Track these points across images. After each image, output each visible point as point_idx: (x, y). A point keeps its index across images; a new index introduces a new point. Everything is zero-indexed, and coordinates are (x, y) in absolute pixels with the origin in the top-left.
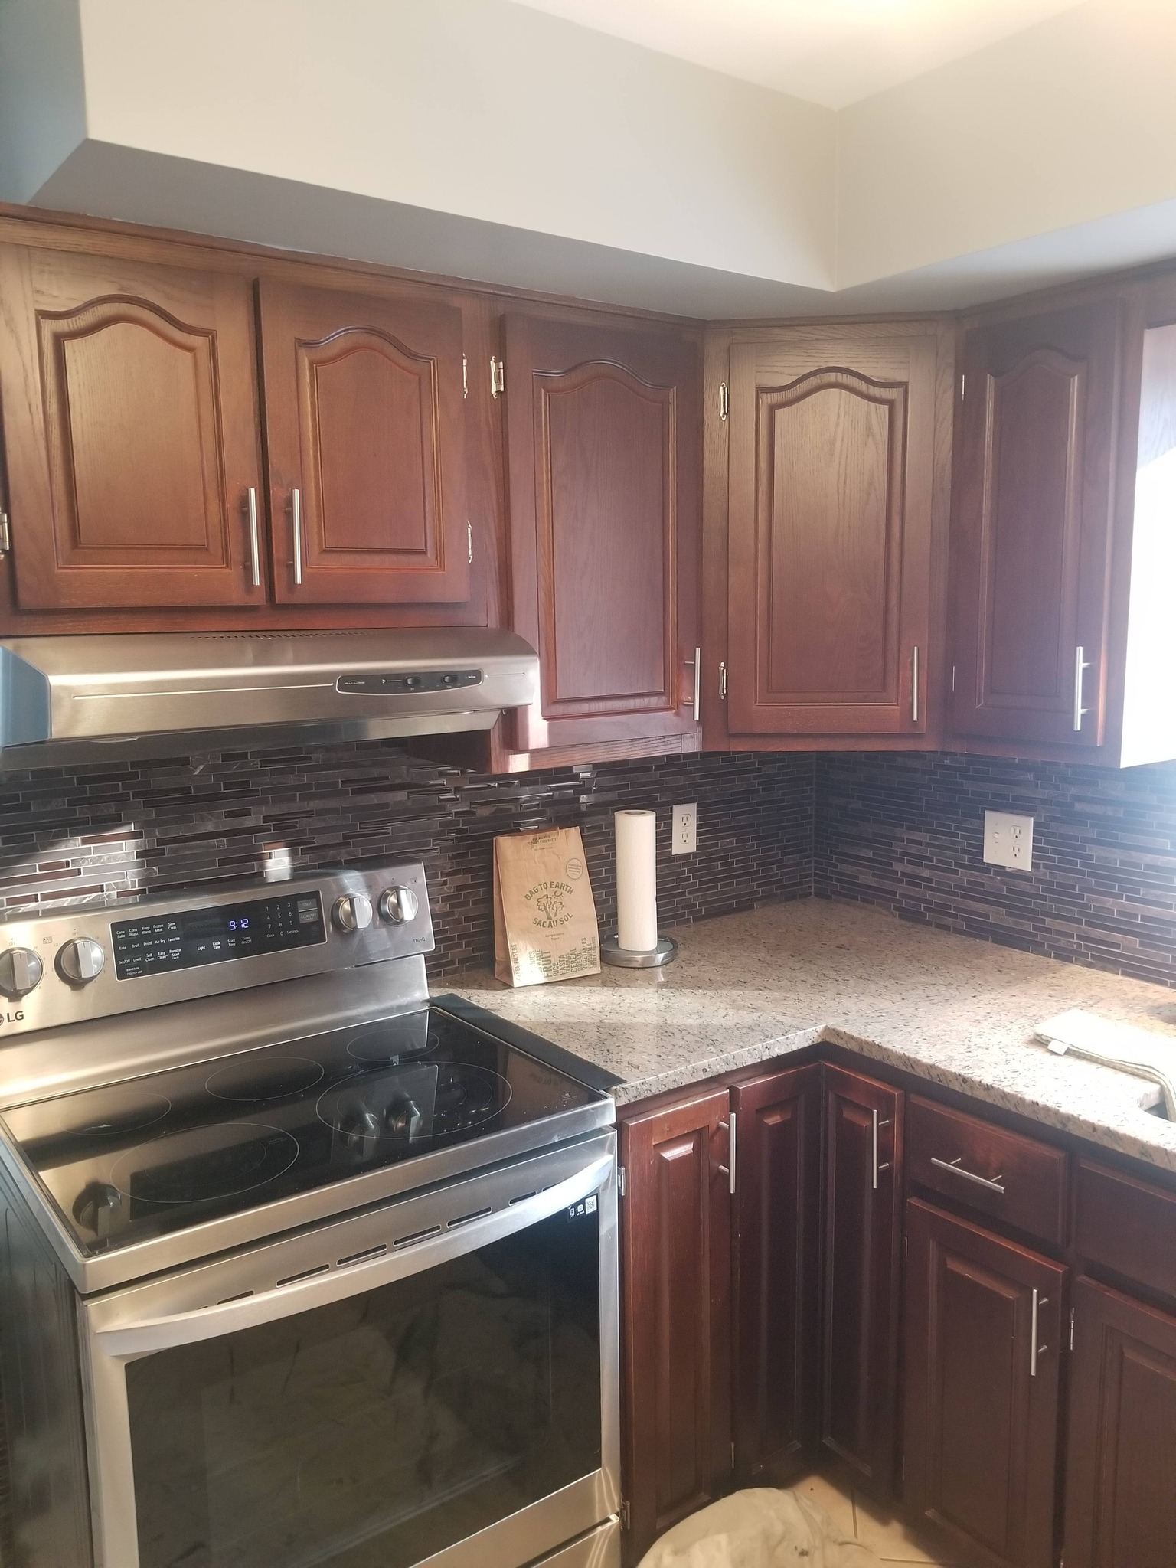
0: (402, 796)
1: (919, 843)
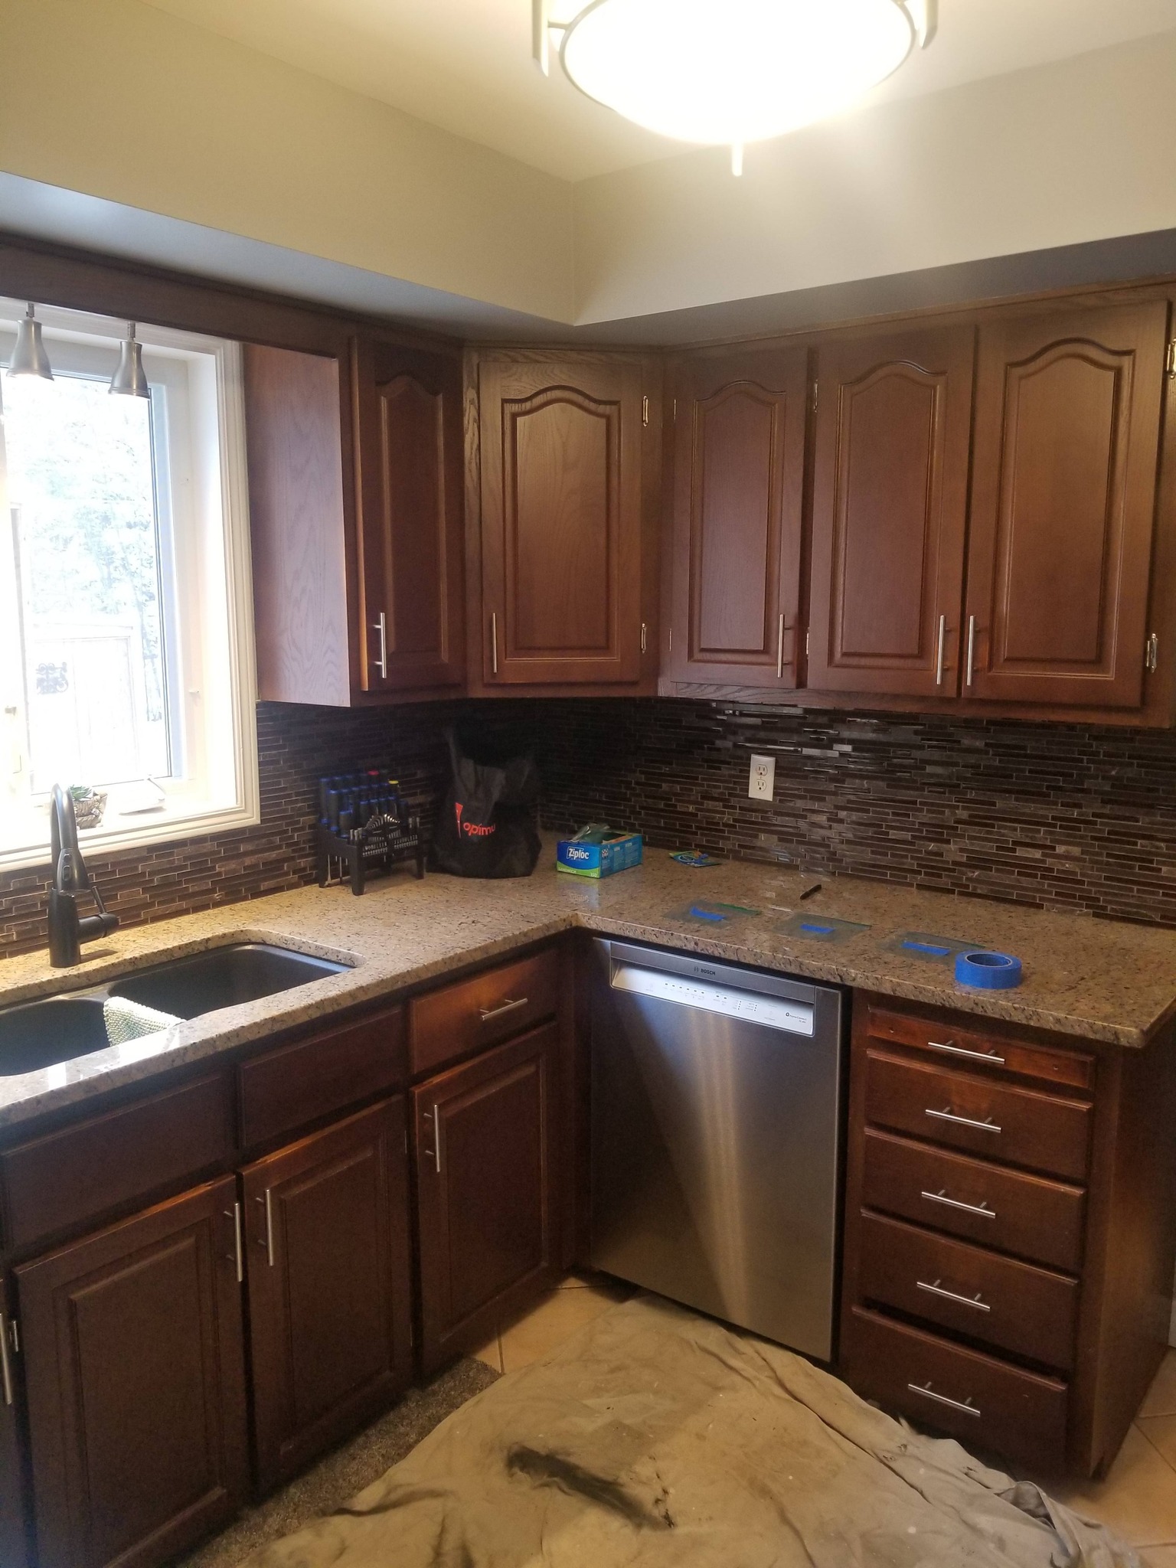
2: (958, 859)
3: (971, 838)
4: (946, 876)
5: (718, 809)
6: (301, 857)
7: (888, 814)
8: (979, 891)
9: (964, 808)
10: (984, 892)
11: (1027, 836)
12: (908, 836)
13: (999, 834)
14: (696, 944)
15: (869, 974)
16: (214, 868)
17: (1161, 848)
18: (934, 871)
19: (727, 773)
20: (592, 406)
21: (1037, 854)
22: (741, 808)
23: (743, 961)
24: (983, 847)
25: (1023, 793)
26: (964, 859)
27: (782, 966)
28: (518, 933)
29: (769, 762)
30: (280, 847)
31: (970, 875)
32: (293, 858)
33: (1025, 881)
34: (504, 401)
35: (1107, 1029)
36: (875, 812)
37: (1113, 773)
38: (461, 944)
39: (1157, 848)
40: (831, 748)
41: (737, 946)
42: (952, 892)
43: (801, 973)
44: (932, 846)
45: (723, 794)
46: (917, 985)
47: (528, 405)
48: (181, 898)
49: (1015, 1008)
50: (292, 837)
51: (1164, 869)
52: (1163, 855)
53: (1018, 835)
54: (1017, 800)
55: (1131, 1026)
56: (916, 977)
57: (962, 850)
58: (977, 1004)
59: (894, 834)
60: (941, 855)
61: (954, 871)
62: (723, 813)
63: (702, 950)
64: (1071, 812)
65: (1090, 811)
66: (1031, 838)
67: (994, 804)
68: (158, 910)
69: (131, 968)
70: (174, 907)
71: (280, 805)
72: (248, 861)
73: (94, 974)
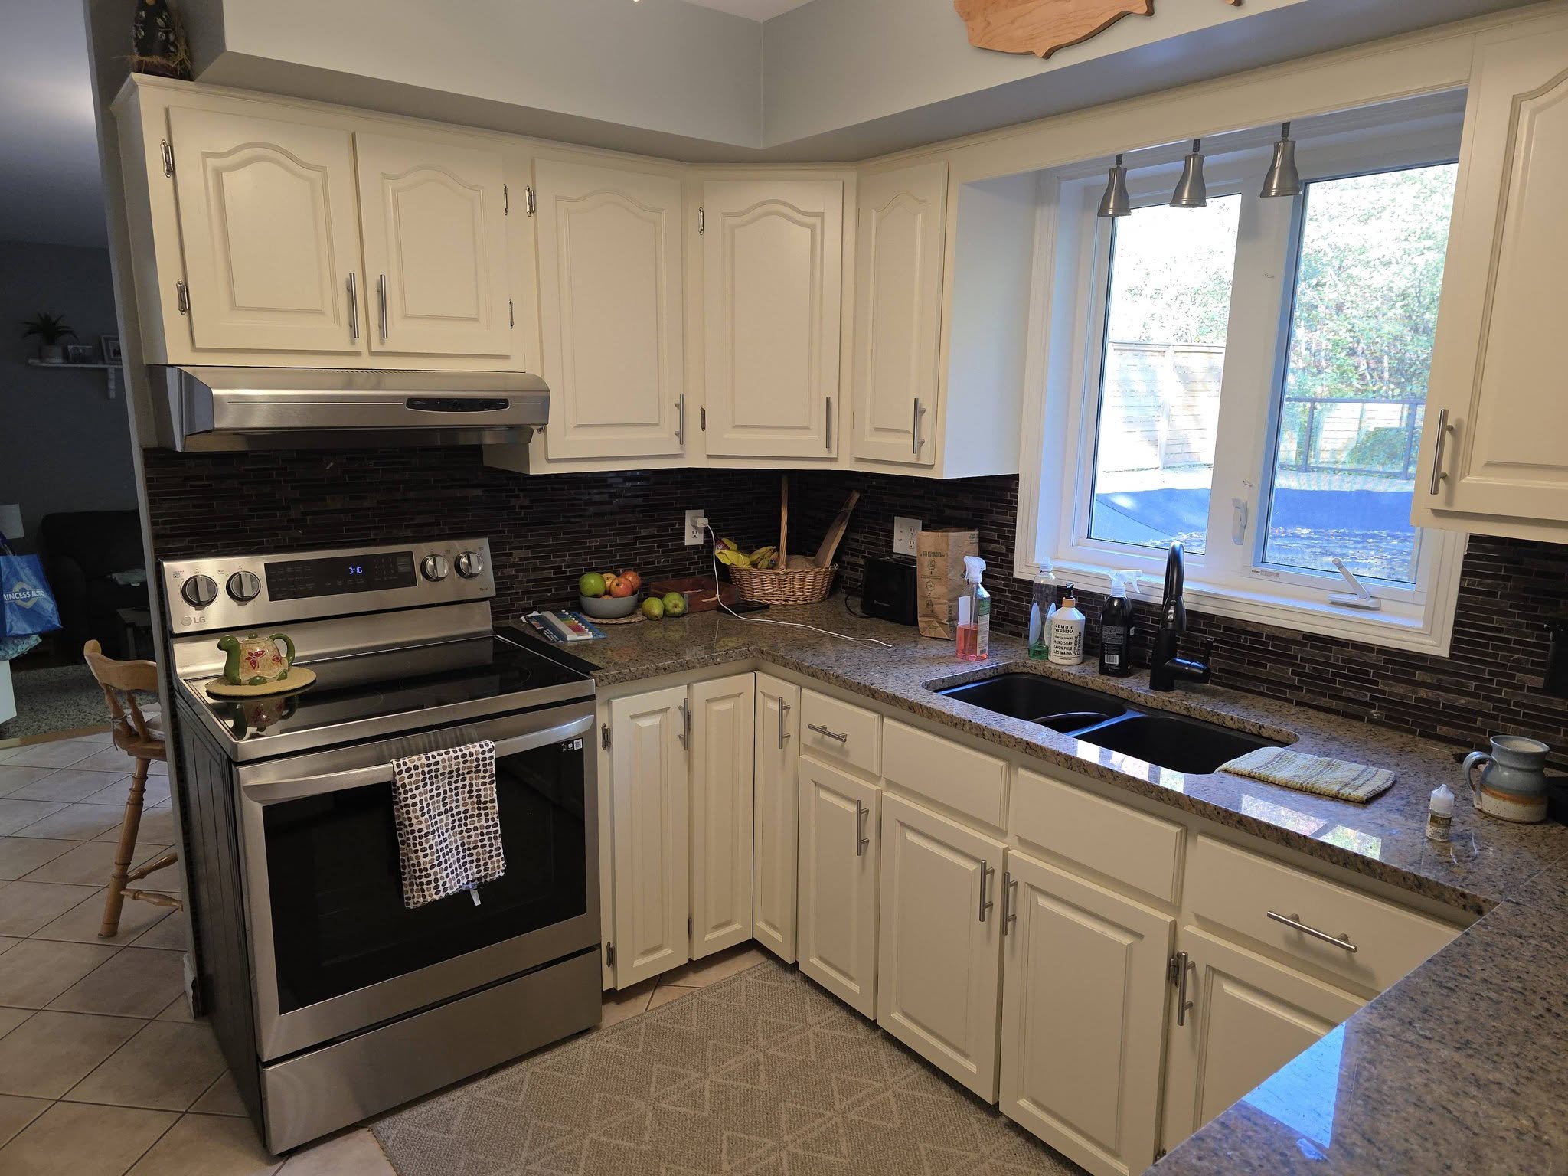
0: (478, 492)
1: (857, 541)
30: (1474, 695)
50: (1498, 691)
68: (1303, 695)
69: (1184, 713)
70: (1324, 701)
71: (1486, 646)
72: (1422, 693)
73: (1151, 700)
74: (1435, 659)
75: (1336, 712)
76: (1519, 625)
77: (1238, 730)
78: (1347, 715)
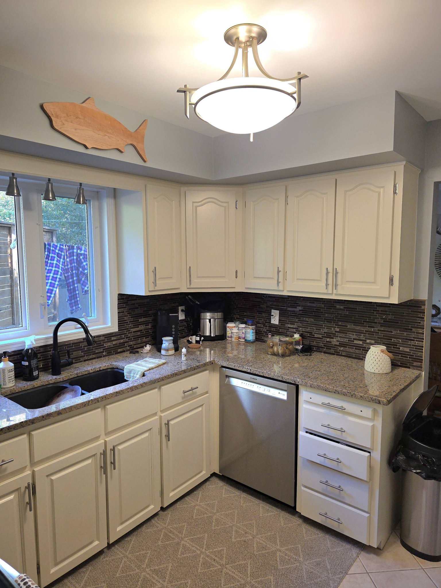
2: (336, 344)
3: (340, 337)
4: (333, 349)
5: (262, 327)
6: (130, 341)
7: (314, 329)
8: (343, 354)
9: (338, 328)
10: (345, 354)
11: (357, 337)
12: (321, 336)
13: (348, 336)
14: (251, 370)
15: (303, 381)
16: (103, 345)
17: (400, 341)
18: (329, 348)
19: (264, 315)
20: (220, 203)
21: (361, 343)
22: (269, 327)
23: (265, 376)
24: (344, 340)
25: (355, 323)
26: (338, 344)
27: (277, 378)
28: (195, 366)
29: (277, 312)
30: (124, 338)
31: (340, 349)
32: (128, 342)
33: (357, 351)
34: (193, 202)
35: (376, 400)
36: (310, 328)
37: (384, 317)
38: (177, 370)
39: (399, 341)
40: (296, 308)
41: (263, 371)
42: (334, 354)
43: (283, 380)
44: (328, 340)
45: (263, 322)
46: (318, 384)
47: (201, 203)
48: (93, 354)
49: (348, 392)
50: (128, 335)
51: (401, 348)
52: (400, 344)
53: (355, 337)
54: (354, 325)
55: (384, 399)
56: (318, 382)
57: (337, 341)
58: (336, 391)
59: (316, 336)
60: (331, 342)
61: (335, 347)
62: (263, 328)
63: (252, 372)
64: (371, 329)
65: (377, 329)
66: (359, 337)
67: (347, 326)
68: (86, 358)
69: (76, 376)
70: (91, 357)
71: (124, 325)
72: (114, 343)
73: (65, 377)
74: (115, 333)
75: (95, 358)
76: (129, 318)
77: (94, 372)
78: (98, 358)
